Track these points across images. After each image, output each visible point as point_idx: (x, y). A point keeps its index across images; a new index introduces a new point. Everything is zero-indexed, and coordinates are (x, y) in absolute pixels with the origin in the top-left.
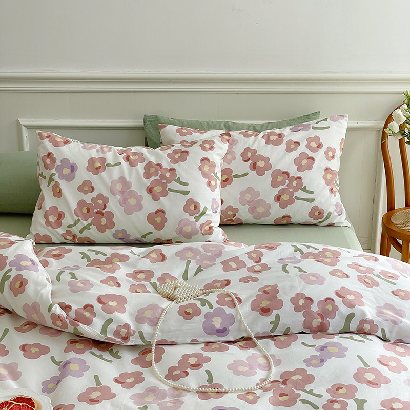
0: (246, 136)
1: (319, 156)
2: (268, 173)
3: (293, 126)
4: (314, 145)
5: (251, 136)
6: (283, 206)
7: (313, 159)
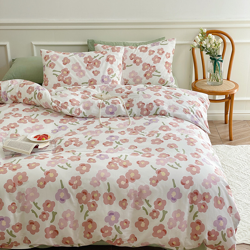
0: (132, 48)
1: (163, 57)
2: (141, 64)
3: (152, 44)
4: (161, 52)
5: (134, 48)
6: (147, 79)
7: (160, 58)
